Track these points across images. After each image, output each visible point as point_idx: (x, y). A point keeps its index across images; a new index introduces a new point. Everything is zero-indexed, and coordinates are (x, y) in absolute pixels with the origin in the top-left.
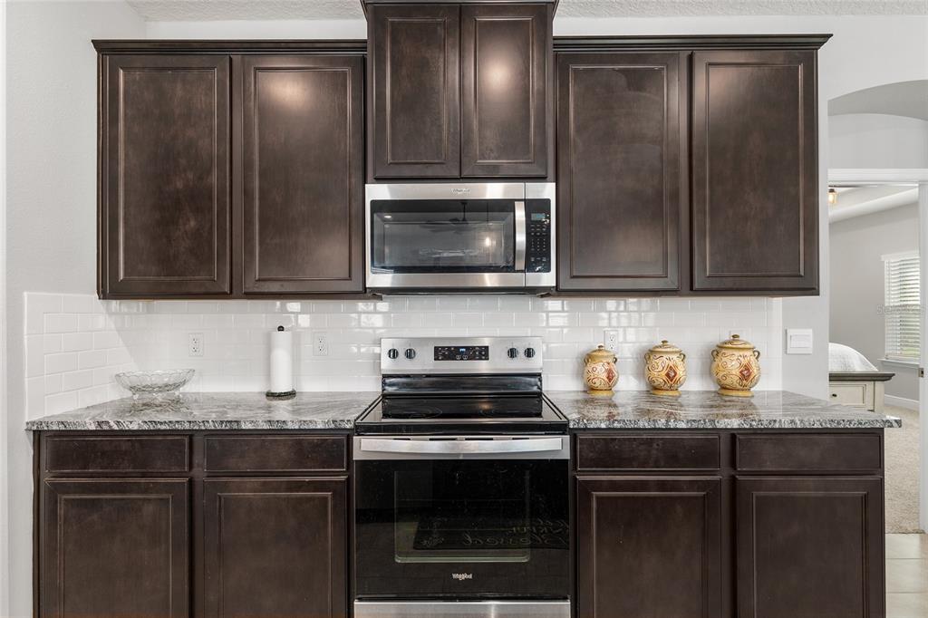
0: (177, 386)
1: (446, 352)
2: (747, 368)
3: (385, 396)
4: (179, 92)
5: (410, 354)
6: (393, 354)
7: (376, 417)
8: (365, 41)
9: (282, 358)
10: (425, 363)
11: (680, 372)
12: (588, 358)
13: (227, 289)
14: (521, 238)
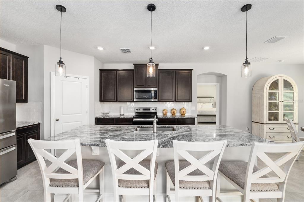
0: (108, 114)
1: (144, 109)
2: (184, 112)
3: (136, 115)
4: (110, 76)
5: (139, 110)
6: (137, 110)
7: (135, 117)
8: (134, 70)
9: (122, 110)
10: (141, 111)
11: (175, 112)
12: (164, 110)
13: (116, 101)
14: (153, 95)
